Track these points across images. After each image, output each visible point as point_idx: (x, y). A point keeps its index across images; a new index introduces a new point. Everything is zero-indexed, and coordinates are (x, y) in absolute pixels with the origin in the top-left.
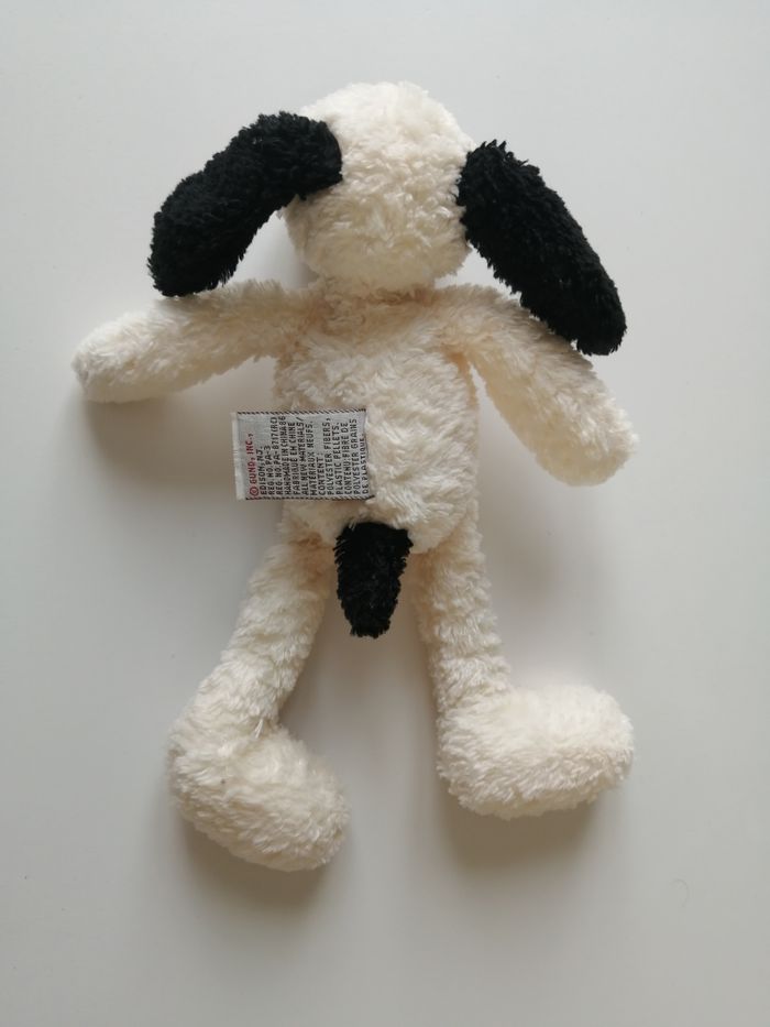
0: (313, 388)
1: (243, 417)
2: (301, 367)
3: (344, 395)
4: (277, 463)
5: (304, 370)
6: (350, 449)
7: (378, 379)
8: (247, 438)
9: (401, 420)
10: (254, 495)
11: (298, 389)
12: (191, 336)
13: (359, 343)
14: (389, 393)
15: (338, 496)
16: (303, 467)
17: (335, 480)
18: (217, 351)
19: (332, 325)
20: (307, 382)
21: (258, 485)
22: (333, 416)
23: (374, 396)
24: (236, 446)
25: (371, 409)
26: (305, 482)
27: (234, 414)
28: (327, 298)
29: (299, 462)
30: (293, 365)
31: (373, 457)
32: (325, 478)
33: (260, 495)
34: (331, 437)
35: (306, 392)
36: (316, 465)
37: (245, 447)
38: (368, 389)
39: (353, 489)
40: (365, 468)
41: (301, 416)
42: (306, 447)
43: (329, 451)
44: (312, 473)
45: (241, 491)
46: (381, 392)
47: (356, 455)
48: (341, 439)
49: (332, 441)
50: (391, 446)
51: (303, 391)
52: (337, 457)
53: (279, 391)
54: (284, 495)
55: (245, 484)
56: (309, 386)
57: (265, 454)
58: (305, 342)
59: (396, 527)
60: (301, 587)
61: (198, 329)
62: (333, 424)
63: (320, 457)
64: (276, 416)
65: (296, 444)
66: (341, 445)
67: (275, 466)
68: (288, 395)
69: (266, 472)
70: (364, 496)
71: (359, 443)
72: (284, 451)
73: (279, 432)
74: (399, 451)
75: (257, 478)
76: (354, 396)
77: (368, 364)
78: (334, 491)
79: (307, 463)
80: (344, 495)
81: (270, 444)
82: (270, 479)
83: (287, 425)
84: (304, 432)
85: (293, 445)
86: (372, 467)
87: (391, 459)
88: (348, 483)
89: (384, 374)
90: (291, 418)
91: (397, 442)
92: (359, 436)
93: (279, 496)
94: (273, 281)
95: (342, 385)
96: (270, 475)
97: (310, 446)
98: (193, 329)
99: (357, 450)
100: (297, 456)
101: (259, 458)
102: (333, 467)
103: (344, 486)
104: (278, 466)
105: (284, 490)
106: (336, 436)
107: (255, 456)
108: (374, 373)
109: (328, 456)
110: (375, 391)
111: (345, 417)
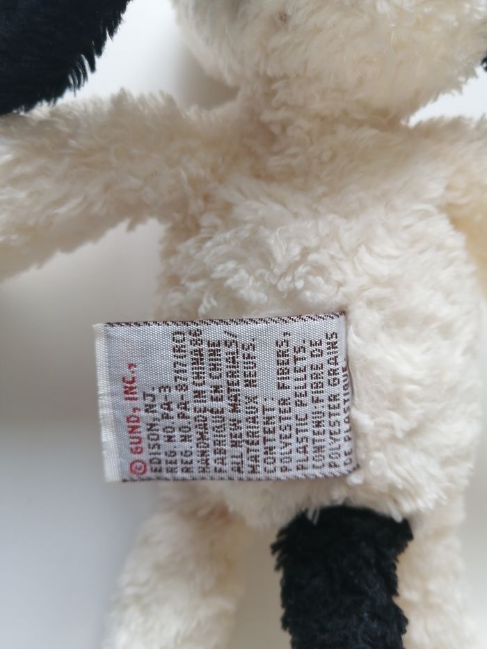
0: (243, 273)
1: (120, 331)
2: (218, 237)
3: (308, 286)
4: (184, 416)
5: (226, 242)
6: (326, 387)
7: (367, 258)
8: (127, 372)
9: (409, 330)
10: (136, 473)
11: (215, 275)
12: (16, 182)
13: (325, 195)
14: (390, 282)
15: (299, 474)
16: (235, 423)
17: (295, 445)
18: (62, 210)
19: (274, 163)
20: (231, 265)
21: (145, 457)
22: (295, 326)
23: (363, 289)
24: (103, 386)
25: (359, 312)
26: (237, 451)
27: (99, 326)
28: (267, 116)
29: (227, 415)
30: (204, 233)
31: (362, 399)
32: (277, 443)
33: (149, 474)
34: (291, 366)
35: (229, 282)
36: (260, 420)
37: (120, 388)
38: (351, 276)
39: (328, 460)
40: (349, 420)
41: (233, 328)
42: (241, 387)
43: (286, 393)
44: (254, 434)
45: (112, 468)
46: (376, 281)
47: (335, 398)
48: (309, 372)
49: (292, 374)
50: (397, 379)
51: (224, 279)
52: (302, 404)
53: (173, 281)
54: (196, 473)
55: (121, 455)
56: (236, 271)
57: (160, 400)
58: (225, 193)
59: (398, 518)
60: (205, 594)
61: (27, 169)
62: (295, 341)
63: (269, 404)
64: (183, 328)
65: (222, 382)
66: (309, 381)
67: (179, 422)
68: (193, 286)
69: (161, 433)
70: (343, 469)
71: (340, 376)
72: (198, 394)
73: (188, 360)
74: (411, 387)
75: (144, 444)
76: (326, 287)
77: (349, 231)
78: (292, 465)
79: (242, 415)
80: (310, 471)
81: (172, 383)
82: (168, 447)
83: (205, 346)
84: (240, 359)
85: (217, 382)
86: (363, 418)
87: (396, 402)
88: (319, 449)
89: (376, 249)
90: (213, 332)
91: (406, 370)
92: (342, 363)
93: (186, 475)
94: (162, 93)
95: (302, 270)
96: (170, 439)
97: (250, 384)
98: (18, 170)
99: (338, 389)
100: (224, 404)
101: (149, 409)
102: (293, 422)
103: (311, 454)
104: (184, 422)
105: (195, 464)
106: (300, 364)
107: (140, 403)
108: (359, 245)
109: (284, 401)
110: (364, 280)
111: (317, 329)
